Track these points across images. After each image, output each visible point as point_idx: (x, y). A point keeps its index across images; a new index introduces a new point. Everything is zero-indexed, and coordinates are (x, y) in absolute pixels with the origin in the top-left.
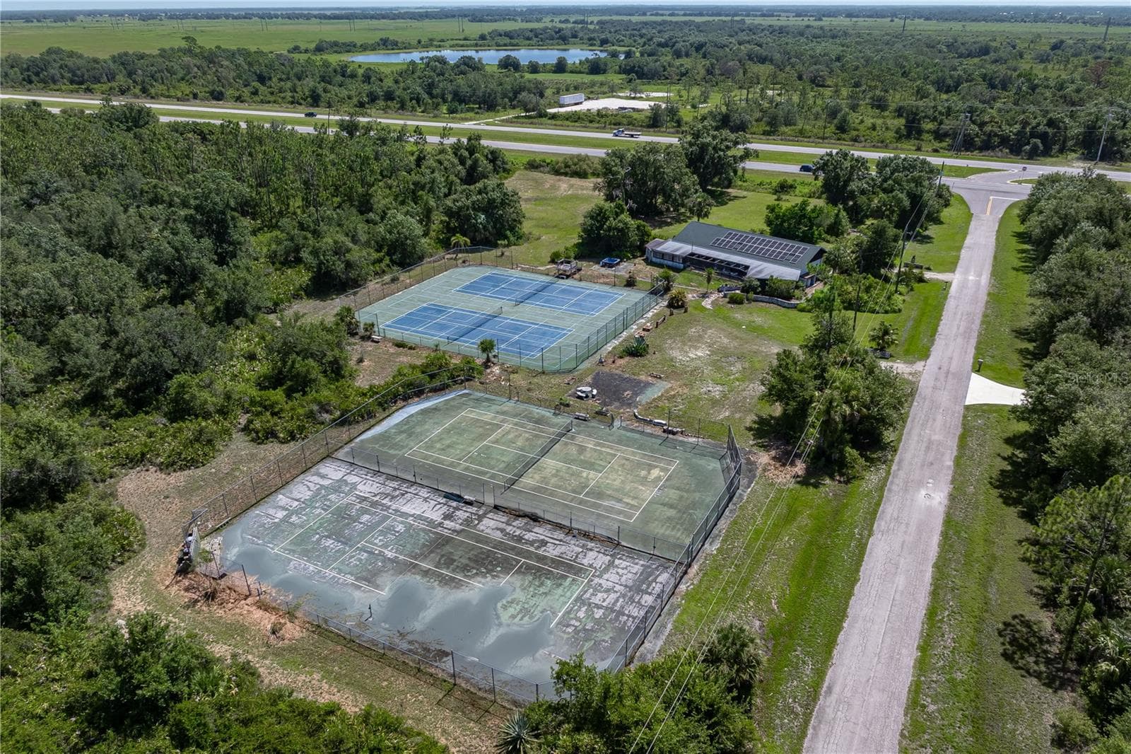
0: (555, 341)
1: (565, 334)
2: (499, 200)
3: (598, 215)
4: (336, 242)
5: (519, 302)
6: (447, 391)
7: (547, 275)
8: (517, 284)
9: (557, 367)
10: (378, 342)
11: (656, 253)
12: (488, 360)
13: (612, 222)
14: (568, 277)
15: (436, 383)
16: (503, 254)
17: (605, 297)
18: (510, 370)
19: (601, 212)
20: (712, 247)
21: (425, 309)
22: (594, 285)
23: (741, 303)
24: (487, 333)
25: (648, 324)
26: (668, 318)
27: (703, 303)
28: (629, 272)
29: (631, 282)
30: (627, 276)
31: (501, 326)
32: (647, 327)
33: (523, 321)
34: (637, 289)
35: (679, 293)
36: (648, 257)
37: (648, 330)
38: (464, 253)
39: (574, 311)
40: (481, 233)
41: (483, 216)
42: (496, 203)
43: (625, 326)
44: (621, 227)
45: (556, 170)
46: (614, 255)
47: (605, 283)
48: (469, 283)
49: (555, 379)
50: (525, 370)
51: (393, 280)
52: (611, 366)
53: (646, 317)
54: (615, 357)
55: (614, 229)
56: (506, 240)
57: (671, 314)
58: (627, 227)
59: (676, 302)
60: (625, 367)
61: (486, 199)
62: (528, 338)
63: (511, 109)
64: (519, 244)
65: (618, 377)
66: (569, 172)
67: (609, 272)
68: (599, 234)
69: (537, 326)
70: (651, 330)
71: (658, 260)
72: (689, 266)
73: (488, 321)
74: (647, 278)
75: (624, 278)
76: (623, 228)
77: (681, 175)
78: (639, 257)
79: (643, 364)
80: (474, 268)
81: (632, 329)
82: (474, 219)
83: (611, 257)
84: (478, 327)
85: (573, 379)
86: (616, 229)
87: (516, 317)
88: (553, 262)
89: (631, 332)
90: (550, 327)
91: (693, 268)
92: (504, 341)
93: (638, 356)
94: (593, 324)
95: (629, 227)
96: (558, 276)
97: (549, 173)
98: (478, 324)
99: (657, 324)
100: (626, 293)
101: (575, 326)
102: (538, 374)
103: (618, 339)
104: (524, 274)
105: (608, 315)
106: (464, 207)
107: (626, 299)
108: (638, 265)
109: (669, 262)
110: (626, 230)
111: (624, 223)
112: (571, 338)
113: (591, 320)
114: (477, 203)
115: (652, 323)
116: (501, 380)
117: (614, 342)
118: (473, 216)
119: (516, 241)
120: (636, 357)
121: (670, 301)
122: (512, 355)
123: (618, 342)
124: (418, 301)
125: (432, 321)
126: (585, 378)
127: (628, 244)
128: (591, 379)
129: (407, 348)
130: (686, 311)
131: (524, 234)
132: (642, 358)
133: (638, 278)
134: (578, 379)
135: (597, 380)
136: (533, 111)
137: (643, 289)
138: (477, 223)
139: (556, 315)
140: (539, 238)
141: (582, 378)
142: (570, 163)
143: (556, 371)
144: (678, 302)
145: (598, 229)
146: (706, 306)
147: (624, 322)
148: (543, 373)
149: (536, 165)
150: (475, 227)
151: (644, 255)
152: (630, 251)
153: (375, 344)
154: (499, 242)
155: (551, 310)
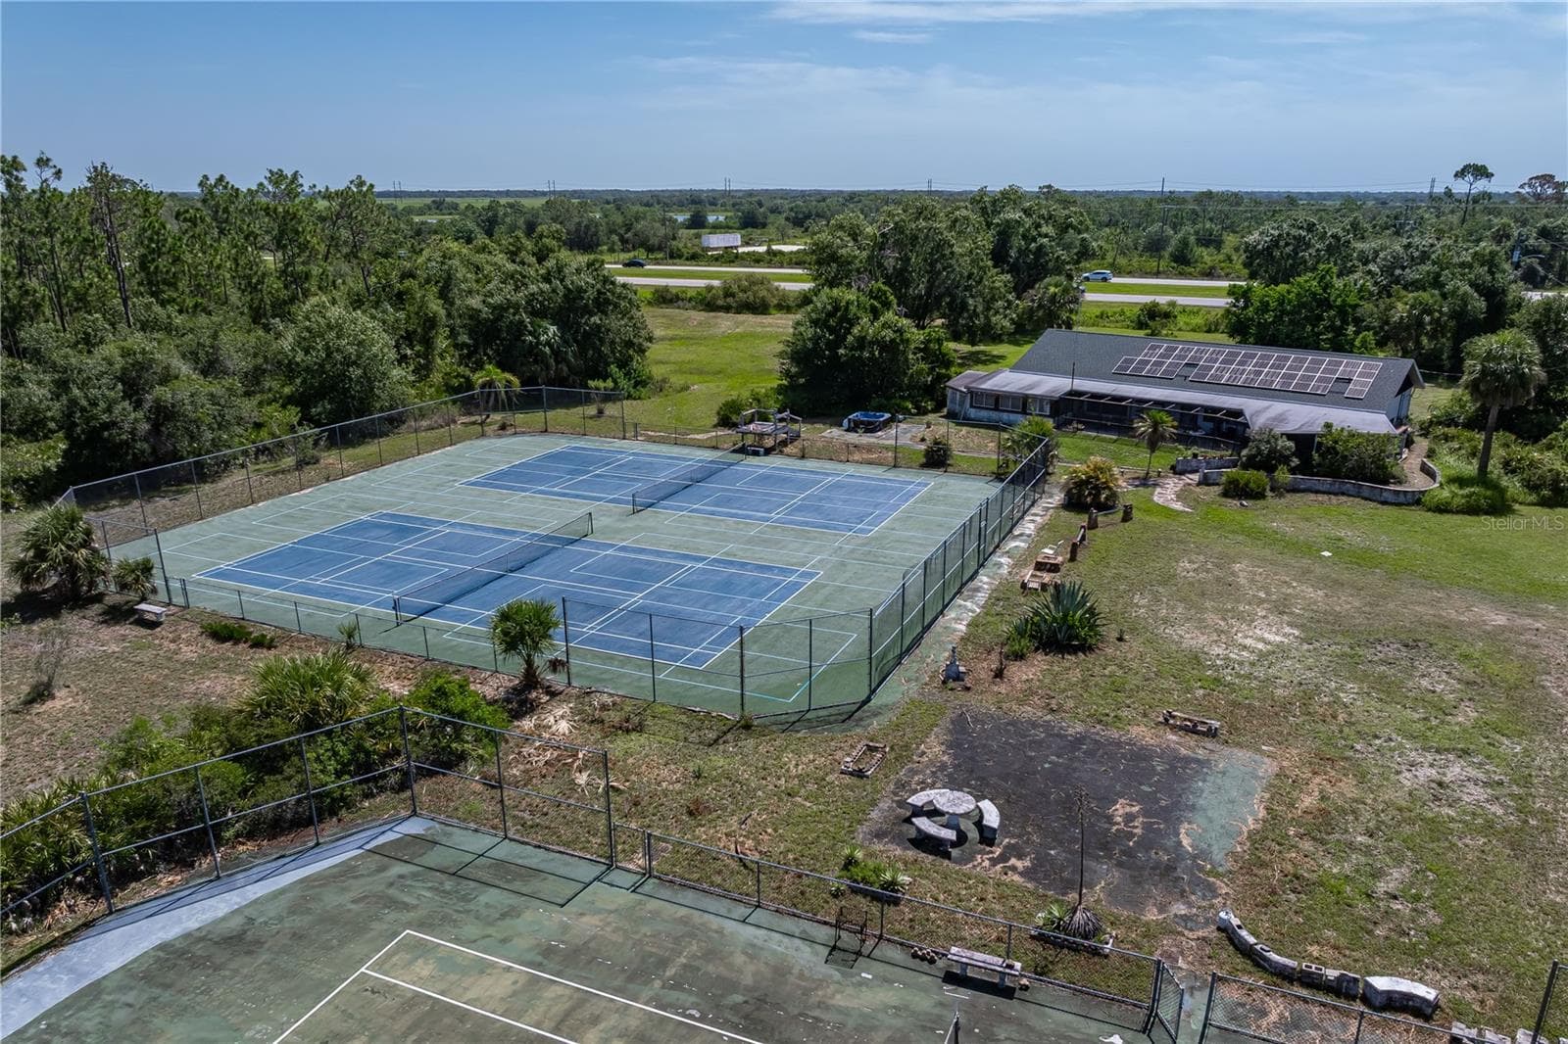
0: (768, 608)
1: (796, 586)
2: (591, 294)
3: (830, 315)
4: (126, 353)
5: (638, 507)
6: (330, 827)
7: (715, 448)
8: (635, 466)
9: (794, 701)
10: (153, 625)
12: (531, 680)
13: (866, 327)
14: (768, 452)
15: (280, 794)
16: (601, 412)
17: (882, 490)
18: (614, 717)
19: (837, 308)
21: (361, 527)
22: (840, 466)
23: (1259, 495)
24: (534, 587)
25: (1046, 550)
26: (1089, 534)
27: (1155, 498)
28: (923, 440)
29: (937, 458)
30: (923, 447)
31: (584, 567)
32: (1046, 561)
33: (658, 553)
34: (958, 472)
35: (1097, 468)
36: (957, 408)
37: (1054, 568)
38: (504, 409)
39: (807, 524)
40: (548, 367)
41: (553, 329)
42: (583, 298)
43: (981, 556)
44: (888, 339)
45: (708, 303)
46: (874, 403)
47: (870, 463)
48: (505, 467)
49: (797, 753)
50: (673, 718)
51: (301, 465)
52: (996, 689)
53: (1021, 535)
54: (994, 656)
55: (872, 343)
56: (610, 384)
57: (1093, 525)
58: (902, 340)
59: (1090, 494)
60: (1049, 692)
61: (561, 291)
62: (677, 601)
63: (623, 250)
64: (639, 398)
65: (1043, 735)
66: (734, 305)
67: (872, 440)
68: (837, 357)
69: (700, 565)
70: (1062, 568)
71: (984, 414)
72: (1070, 422)
73: (547, 553)
74: (972, 450)
75: (915, 452)
76: (892, 341)
77: (981, 268)
78: (934, 411)
79: (1109, 681)
80: (527, 438)
81: (1000, 565)
82: (530, 333)
83: (867, 410)
84: (512, 571)
85: (871, 749)
86: (877, 342)
87: (637, 541)
88: (725, 422)
89: (1001, 575)
90: (743, 565)
91: (1081, 426)
92: (591, 612)
93: (1074, 650)
94: (875, 556)
95: (908, 340)
96: (742, 450)
97: (694, 308)
98: (509, 566)
99: (1074, 549)
100: (932, 480)
101: (820, 561)
102: (725, 733)
103: (971, 597)
104: (654, 448)
105: (907, 530)
106: (508, 308)
107: (942, 492)
108: (938, 427)
109: (1013, 417)
110: (901, 347)
111: (895, 332)
112: (819, 597)
113: (864, 545)
114: (540, 299)
115: (1051, 548)
116: (573, 762)
117: (965, 607)
118: (530, 328)
119: (632, 390)
120: (1069, 653)
121: (1069, 493)
122: (620, 661)
123: (978, 605)
124: (350, 507)
125: (365, 560)
126: (918, 746)
127: (906, 380)
128: (943, 748)
129: (245, 642)
130: (1127, 517)
131: (650, 378)
132: (1091, 657)
133: (949, 449)
134: (892, 748)
135: (968, 753)
136: (660, 249)
137: (973, 472)
138: (539, 343)
139: (753, 536)
140: (685, 388)
141: (907, 747)
142: (735, 289)
143: (794, 718)
144: (1098, 495)
145: (833, 346)
146: (1165, 504)
147: (979, 545)
148: (747, 727)
149: (669, 297)
150: (533, 351)
151: (945, 406)
152: (910, 397)
153: (144, 632)
154: (591, 383)
155: (737, 523)
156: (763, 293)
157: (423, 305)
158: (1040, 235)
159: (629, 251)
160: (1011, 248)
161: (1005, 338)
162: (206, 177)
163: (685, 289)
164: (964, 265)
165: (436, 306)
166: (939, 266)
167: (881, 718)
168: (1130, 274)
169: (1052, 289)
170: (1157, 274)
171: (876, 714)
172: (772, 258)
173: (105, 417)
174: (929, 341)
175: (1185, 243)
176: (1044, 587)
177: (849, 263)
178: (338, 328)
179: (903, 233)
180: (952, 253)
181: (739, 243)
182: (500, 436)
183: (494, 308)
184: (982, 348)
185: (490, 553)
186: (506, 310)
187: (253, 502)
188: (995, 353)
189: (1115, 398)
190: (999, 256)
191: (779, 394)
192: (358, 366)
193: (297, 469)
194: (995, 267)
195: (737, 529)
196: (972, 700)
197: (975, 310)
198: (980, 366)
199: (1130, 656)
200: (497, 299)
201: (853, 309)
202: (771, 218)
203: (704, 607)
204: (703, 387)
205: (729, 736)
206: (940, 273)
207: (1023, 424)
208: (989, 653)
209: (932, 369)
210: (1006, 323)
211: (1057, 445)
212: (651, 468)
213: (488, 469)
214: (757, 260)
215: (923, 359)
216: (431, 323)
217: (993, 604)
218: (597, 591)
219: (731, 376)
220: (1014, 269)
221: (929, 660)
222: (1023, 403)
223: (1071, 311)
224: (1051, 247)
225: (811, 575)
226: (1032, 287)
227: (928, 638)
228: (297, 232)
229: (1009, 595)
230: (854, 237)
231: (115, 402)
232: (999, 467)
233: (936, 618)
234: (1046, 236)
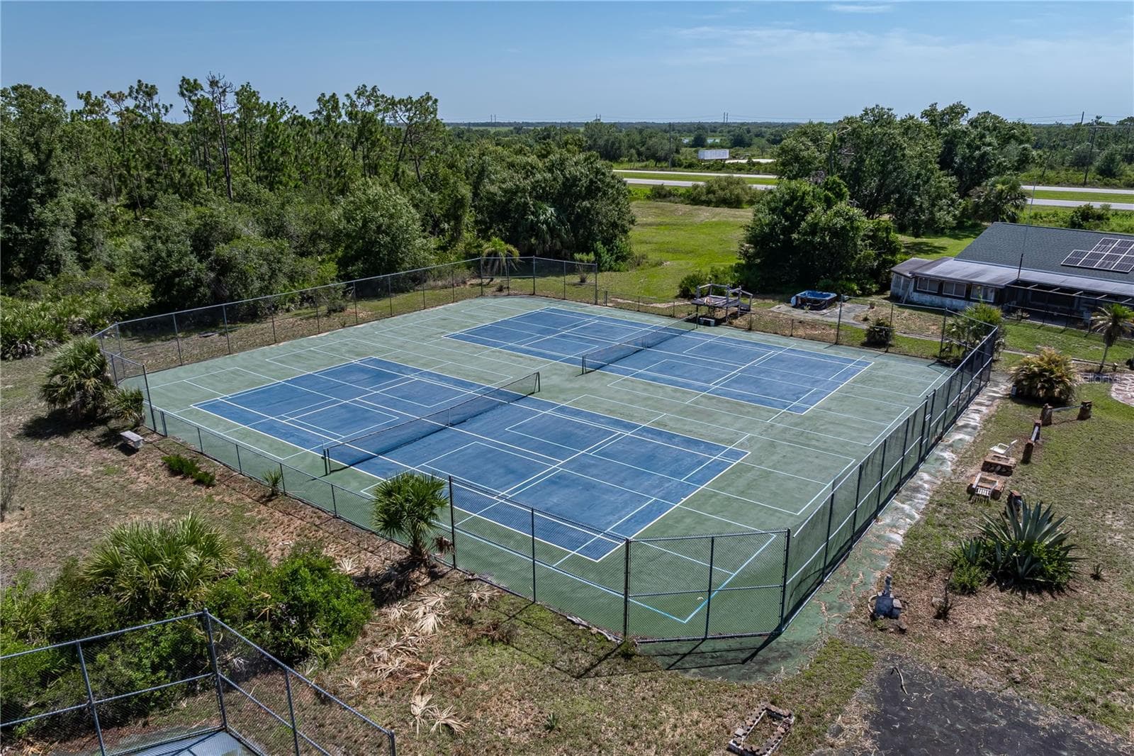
1: (719, 466)
2: (585, 182)
3: (787, 203)
4: (201, 216)
5: (588, 367)
7: (672, 316)
8: (597, 330)
10: (129, 452)
11: (920, 282)
12: (416, 558)
13: (818, 214)
14: (718, 322)
16: (583, 281)
17: (823, 367)
18: (485, 618)
19: (793, 198)
20: (1069, 268)
21: (350, 369)
22: (783, 340)
25: (996, 449)
26: (1044, 430)
27: (1113, 395)
28: (866, 319)
29: (878, 339)
30: (865, 326)
31: (520, 426)
32: (996, 461)
33: (593, 417)
34: (899, 353)
35: (1050, 362)
36: (900, 292)
37: (1006, 471)
38: (504, 275)
39: (742, 397)
40: (545, 242)
41: (551, 210)
42: (577, 186)
43: (923, 449)
44: (839, 226)
45: (694, 198)
46: (821, 283)
47: (812, 339)
48: (488, 323)
49: (680, 707)
50: (548, 628)
51: (331, 311)
52: (938, 634)
53: (965, 426)
54: (937, 585)
55: (823, 229)
56: (592, 256)
57: (1047, 421)
58: (852, 228)
59: (1043, 387)
60: (1008, 650)
61: (561, 179)
62: (595, 472)
63: (639, 161)
64: (619, 271)
65: (1003, 722)
66: (714, 200)
67: (817, 317)
68: (790, 241)
69: (629, 434)
70: (1014, 470)
71: (927, 298)
72: (1014, 310)
73: (493, 408)
74: (912, 332)
75: (857, 331)
76: (843, 228)
77: (929, 170)
78: (877, 293)
79: (1088, 640)
80: (517, 300)
81: (942, 461)
82: (533, 213)
83: (815, 289)
84: (452, 425)
85: (774, 716)
86: (829, 229)
87: (576, 403)
88: (685, 294)
89: (944, 472)
90: (671, 437)
91: (1024, 315)
92: (511, 476)
93: (1038, 589)
94: (807, 438)
95: (858, 228)
96: (695, 320)
97: (682, 202)
98: (451, 419)
99: (1029, 449)
100: (872, 360)
101: (749, 440)
102: (600, 661)
103: (910, 499)
104: (619, 314)
105: (843, 411)
106: (517, 192)
107: (881, 373)
108: (883, 308)
109: (956, 303)
110: (851, 234)
111: (846, 220)
112: (741, 483)
113: (796, 425)
114: (543, 185)
115: (1001, 447)
116: (420, 678)
117: (902, 510)
118: (532, 209)
119: (613, 263)
120: (1031, 591)
121: (1018, 383)
122: (518, 541)
123: (917, 509)
124: (349, 352)
125: (334, 402)
126: (834, 715)
127: (853, 264)
128: (867, 725)
129: (192, 478)
130: (1084, 414)
131: (630, 254)
132: (1062, 600)
133: (891, 331)
134: (799, 718)
135: (899, 739)
136: (666, 159)
137: (914, 353)
138: (538, 221)
139: (688, 406)
140: (659, 264)
141: (818, 716)
142: (716, 187)
143: (684, 650)
144: (1052, 388)
145: (787, 231)
146: (1126, 402)
147: (922, 440)
148: (627, 656)
149: (663, 193)
150: (533, 229)
151: (889, 289)
152: (857, 280)
153: (122, 456)
154: (577, 256)
155: (675, 391)
156: (738, 191)
157: (455, 188)
158: (984, 144)
159: (643, 161)
160: (956, 155)
161: (947, 231)
162: (323, 95)
163: (677, 188)
164: (913, 168)
165: (465, 191)
166: (890, 167)
167: (791, 662)
168: (1058, 184)
169: (999, 187)
170: (1084, 185)
171: (785, 656)
172: (752, 167)
173: (175, 267)
174: (878, 230)
175: (1110, 160)
176: (995, 495)
177: (810, 163)
178: (374, 203)
179: (859, 138)
180: (904, 155)
181: (728, 157)
182: (495, 296)
183: (505, 191)
184: (924, 240)
185: (443, 404)
186: (515, 193)
187: (276, 342)
188: (936, 244)
189: (1063, 289)
190: (945, 162)
191: (736, 272)
192: (387, 234)
193: (326, 316)
194: (941, 169)
195: (673, 398)
196: (906, 645)
197: (921, 206)
198: (923, 255)
199: (1112, 604)
200: (509, 185)
201: (809, 199)
202: (756, 140)
203: (621, 483)
204: (675, 263)
205: (604, 667)
206: (891, 173)
207: (970, 311)
208: (929, 579)
209: (879, 255)
210: (949, 218)
211: (1004, 333)
212: (611, 331)
213: (474, 324)
214: (740, 169)
215: (871, 245)
216: (459, 203)
217: (935, 510)
218: (524, 453)
219: (700, 255)
220: (958, 173)
221: (857, 581)
222: (967, 290)
223: (1017, 207)
224: (994, 154)
225: (737, 455)
226: (979, 185)
227: (858, 549)
228: (371, 133)
229: (953, 500)
230: (815, 141)
231: (186, 254)
232: (942, 351)
233: (868, 523)
234: (990, 144)
